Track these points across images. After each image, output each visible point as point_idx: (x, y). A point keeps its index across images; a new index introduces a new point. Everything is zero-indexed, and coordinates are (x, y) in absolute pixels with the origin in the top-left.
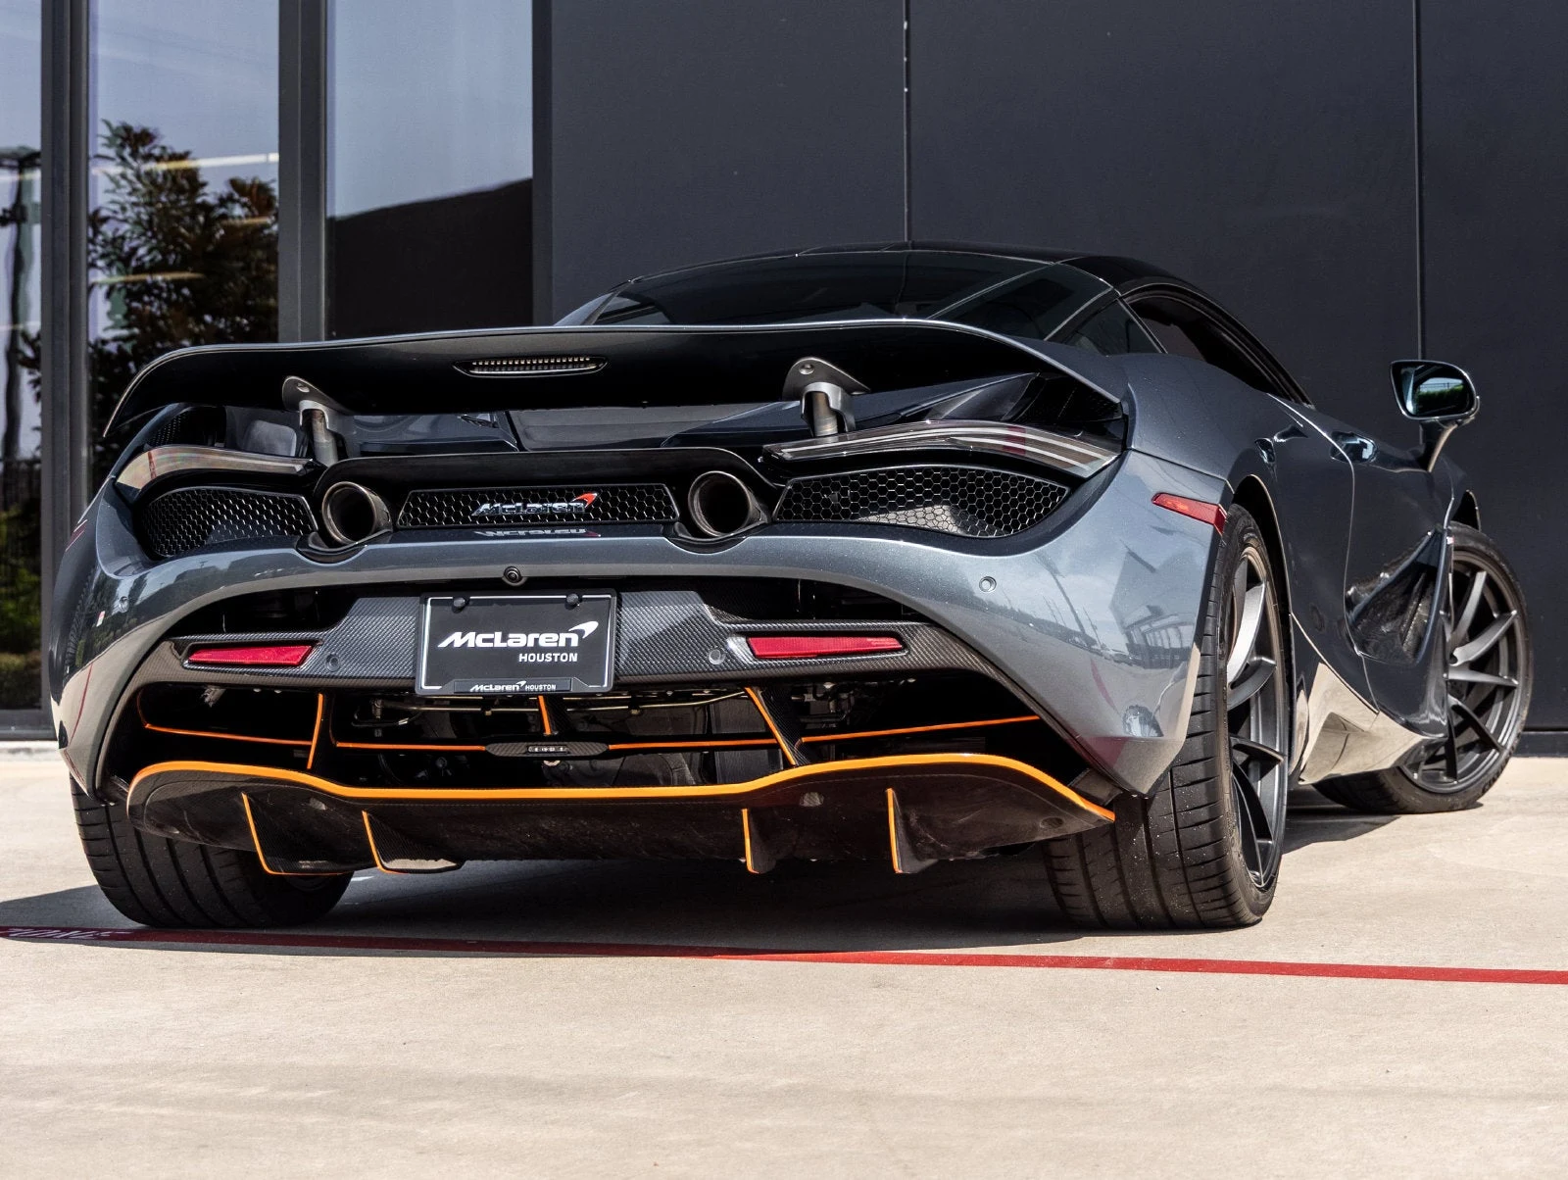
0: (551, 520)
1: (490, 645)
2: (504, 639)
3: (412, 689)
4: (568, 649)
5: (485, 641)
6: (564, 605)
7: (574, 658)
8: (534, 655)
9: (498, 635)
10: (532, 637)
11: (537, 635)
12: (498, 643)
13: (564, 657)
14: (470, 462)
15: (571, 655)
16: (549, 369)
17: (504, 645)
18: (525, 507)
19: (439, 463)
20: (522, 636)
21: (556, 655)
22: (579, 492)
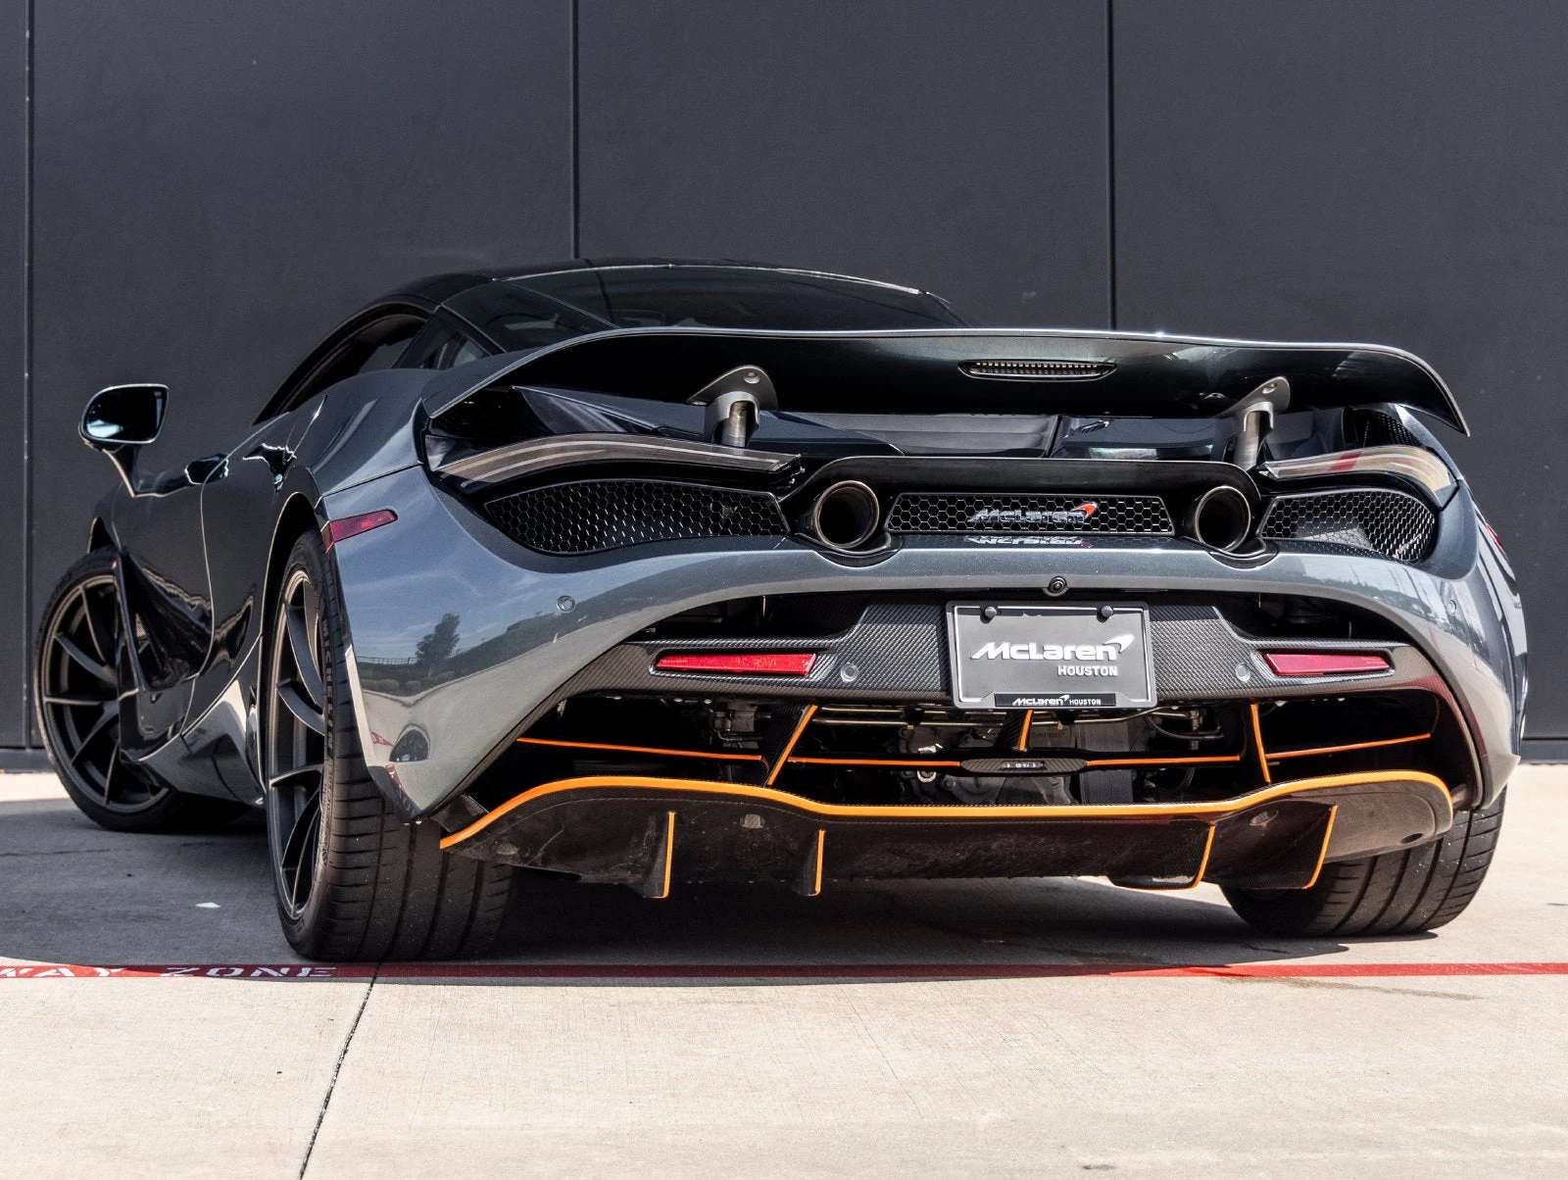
0: (1051, 528)
1: (1025, 656)
2: (1042, 650)
3: (947, 701)
4: (1109, 662)
5: (1020, 651)
6: (1095, 617)
7: (1114, 671)
8: (1073, 667)
9: (1033, 647)
10: (1069, 649)
11: (1073, 648)
12: (1034, 655)
13: (1105, 670)
14: (980, 466)
15: (1111, 668)
16: (1050, 374)
17: (1040, 657)
18: (1024, 515)
19: (947, 465)
20: (1058, 649)
21: (1096, 668)
22: (1078, 502)
